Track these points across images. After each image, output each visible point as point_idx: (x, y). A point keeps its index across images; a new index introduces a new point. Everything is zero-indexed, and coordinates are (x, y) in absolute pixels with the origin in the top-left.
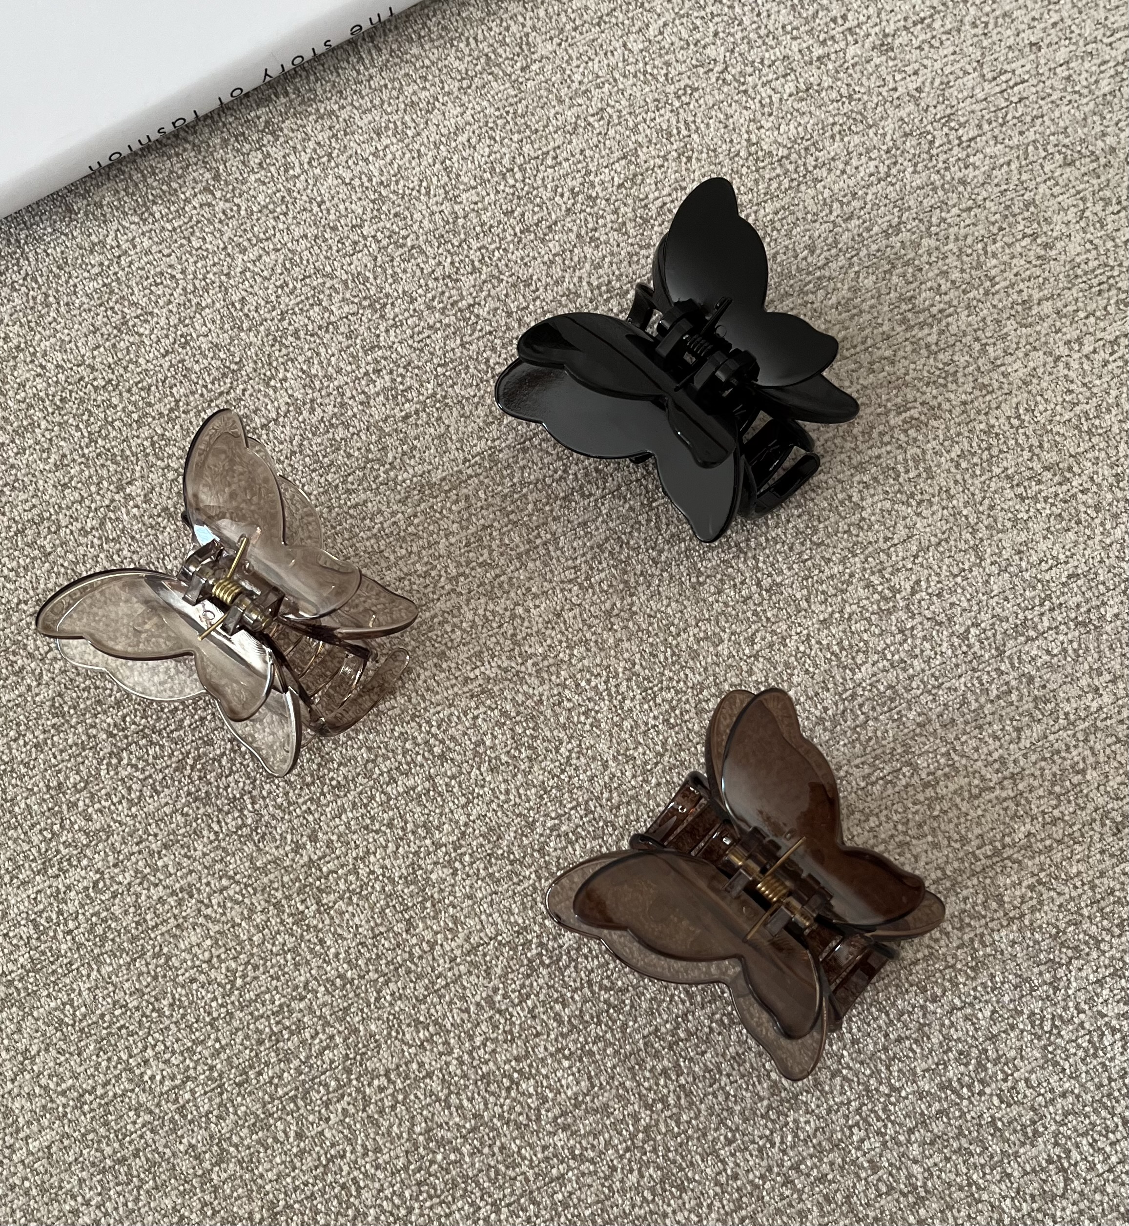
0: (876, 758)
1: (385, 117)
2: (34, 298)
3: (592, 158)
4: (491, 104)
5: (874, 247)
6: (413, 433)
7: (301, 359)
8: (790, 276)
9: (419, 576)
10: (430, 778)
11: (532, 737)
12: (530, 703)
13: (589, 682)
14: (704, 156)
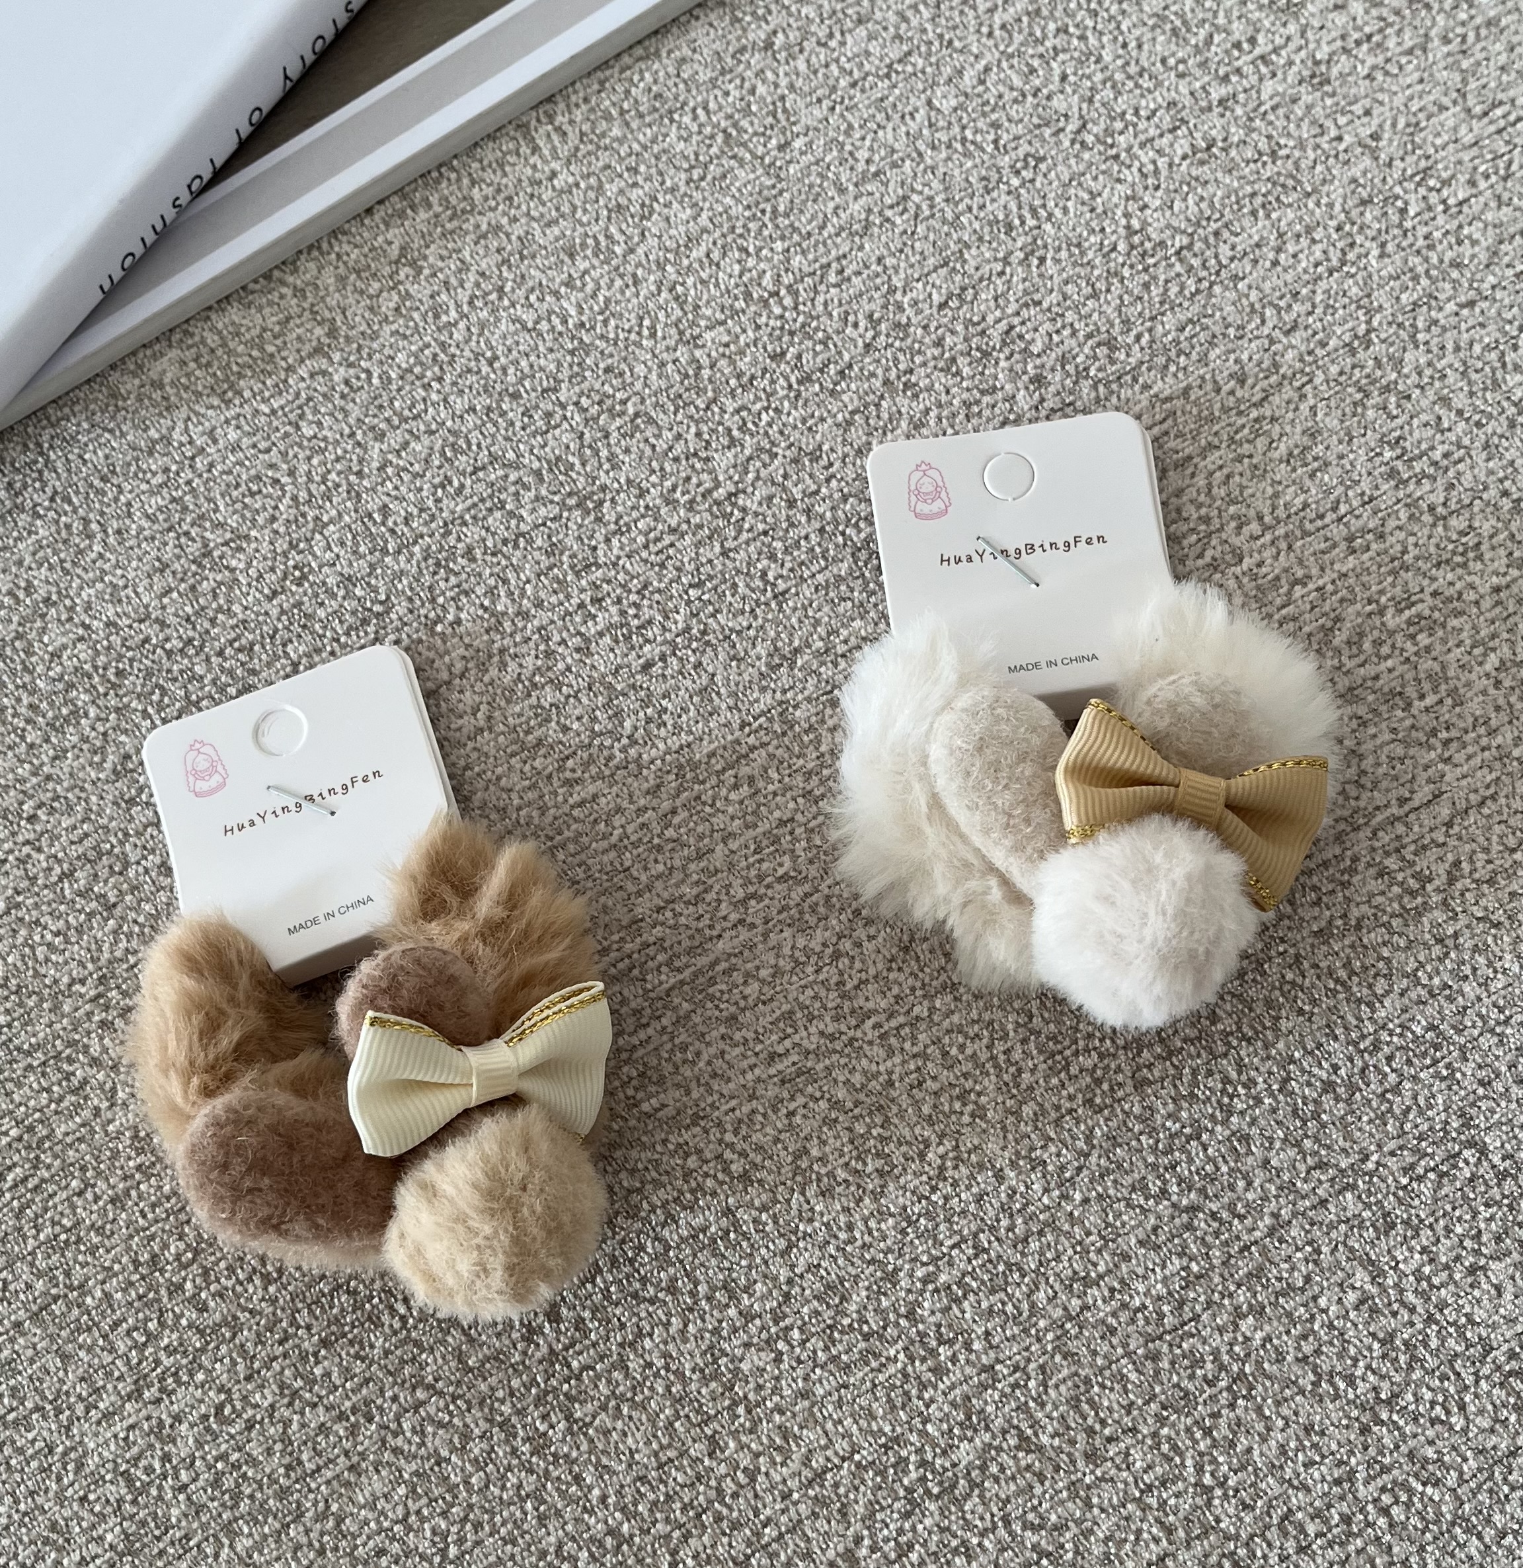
0: (1420, 1139)
1: (580, 230)
2: (68, 527)
3: (896, 269)
4: (738, 201)
5: (1334, 370)
6: (658, 688)
7: (480, 590)
8: (1212, 420)
9: (688, 903)
10: (728, 1212)
11: (882, 1139)
12: (874, 1085)
13: (962, 1048)
14: (1064, 254)
